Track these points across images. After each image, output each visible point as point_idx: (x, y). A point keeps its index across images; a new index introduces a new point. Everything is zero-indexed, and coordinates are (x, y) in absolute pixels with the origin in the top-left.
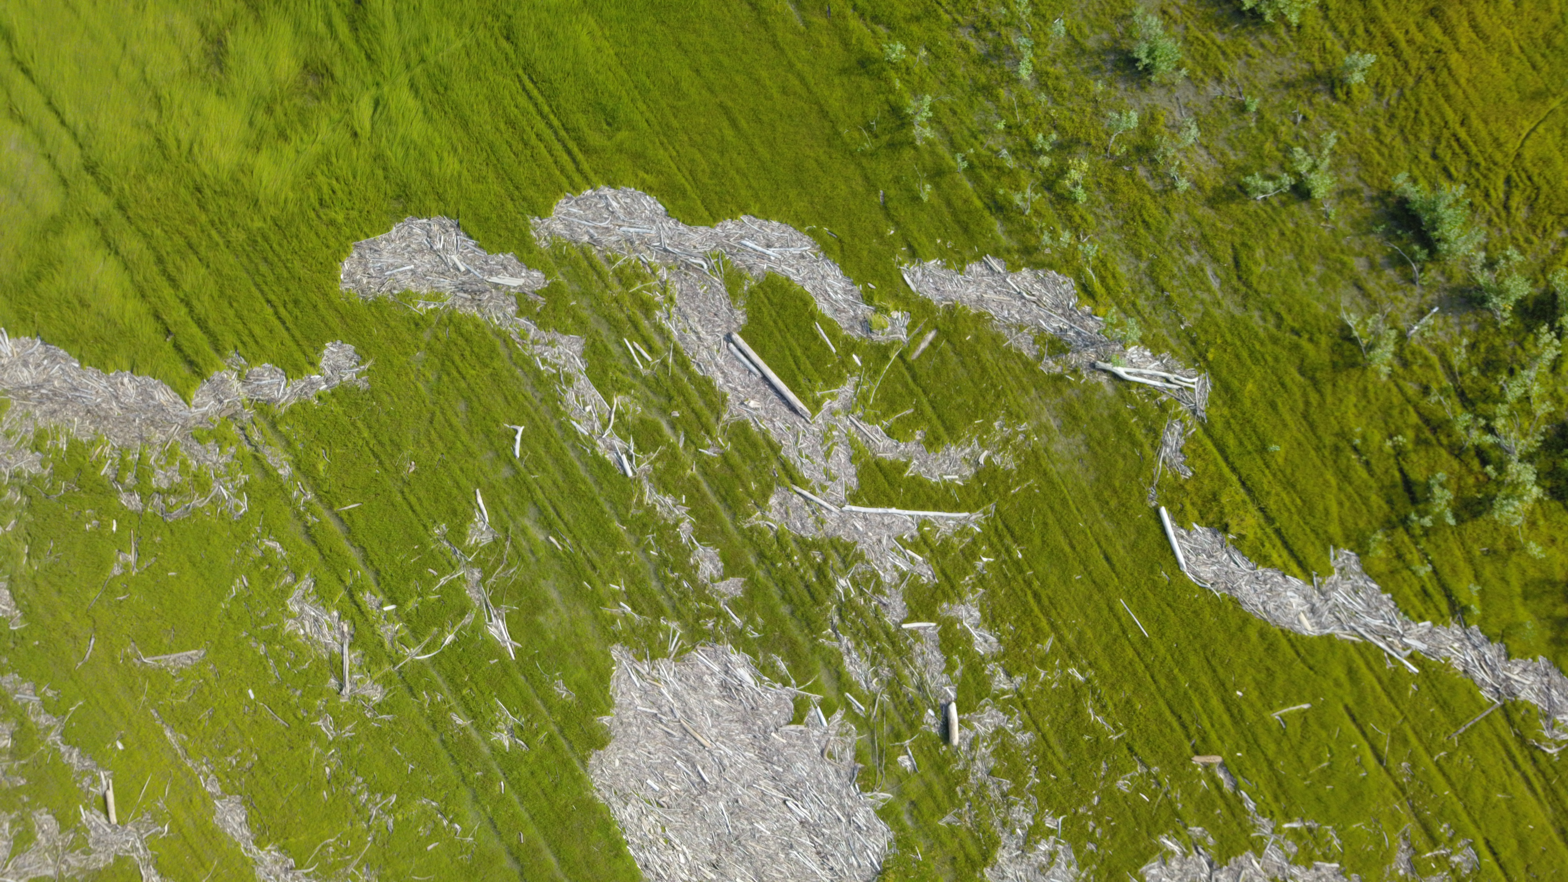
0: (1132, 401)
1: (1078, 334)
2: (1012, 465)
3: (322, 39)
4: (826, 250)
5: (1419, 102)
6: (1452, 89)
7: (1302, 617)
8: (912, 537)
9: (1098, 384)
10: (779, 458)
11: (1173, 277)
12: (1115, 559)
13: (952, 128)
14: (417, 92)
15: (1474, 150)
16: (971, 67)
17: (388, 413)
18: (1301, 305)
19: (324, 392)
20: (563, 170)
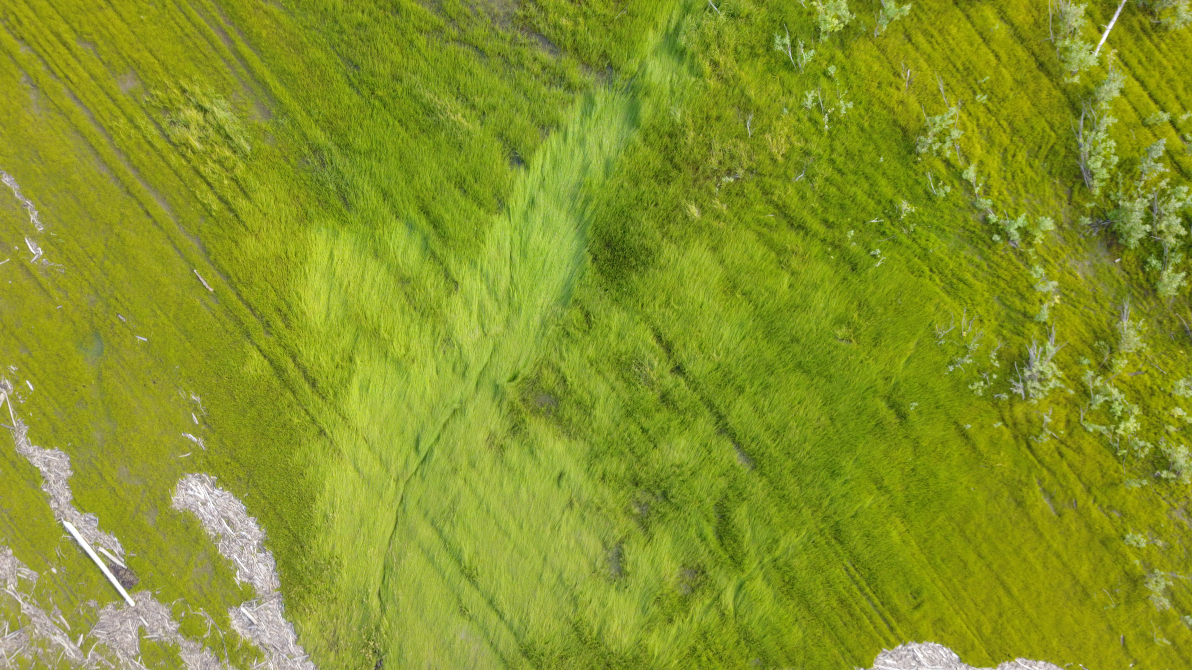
3: (695, 547)
14: (768, 581)
20: (880, 633)
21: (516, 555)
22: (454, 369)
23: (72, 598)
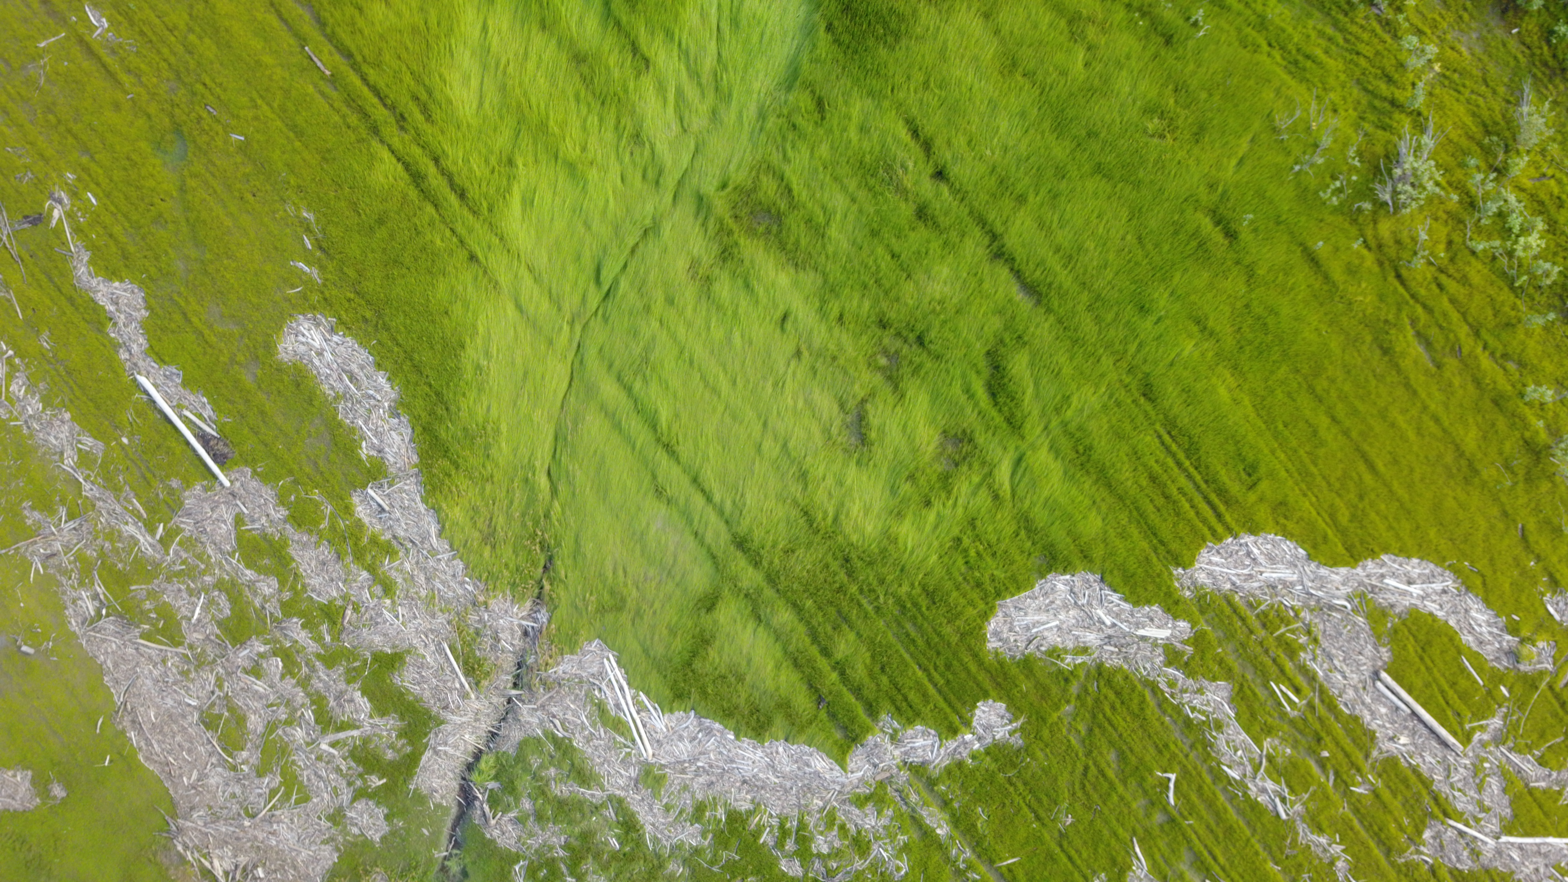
3: (961, 406)
4: (1468, 584)
10: (1431, 793)
14: (1057, 453)
17: (1043, 769)
20: (1204, 521)
21: (728, 420)
22: (644, 177)
23: (148, 475)
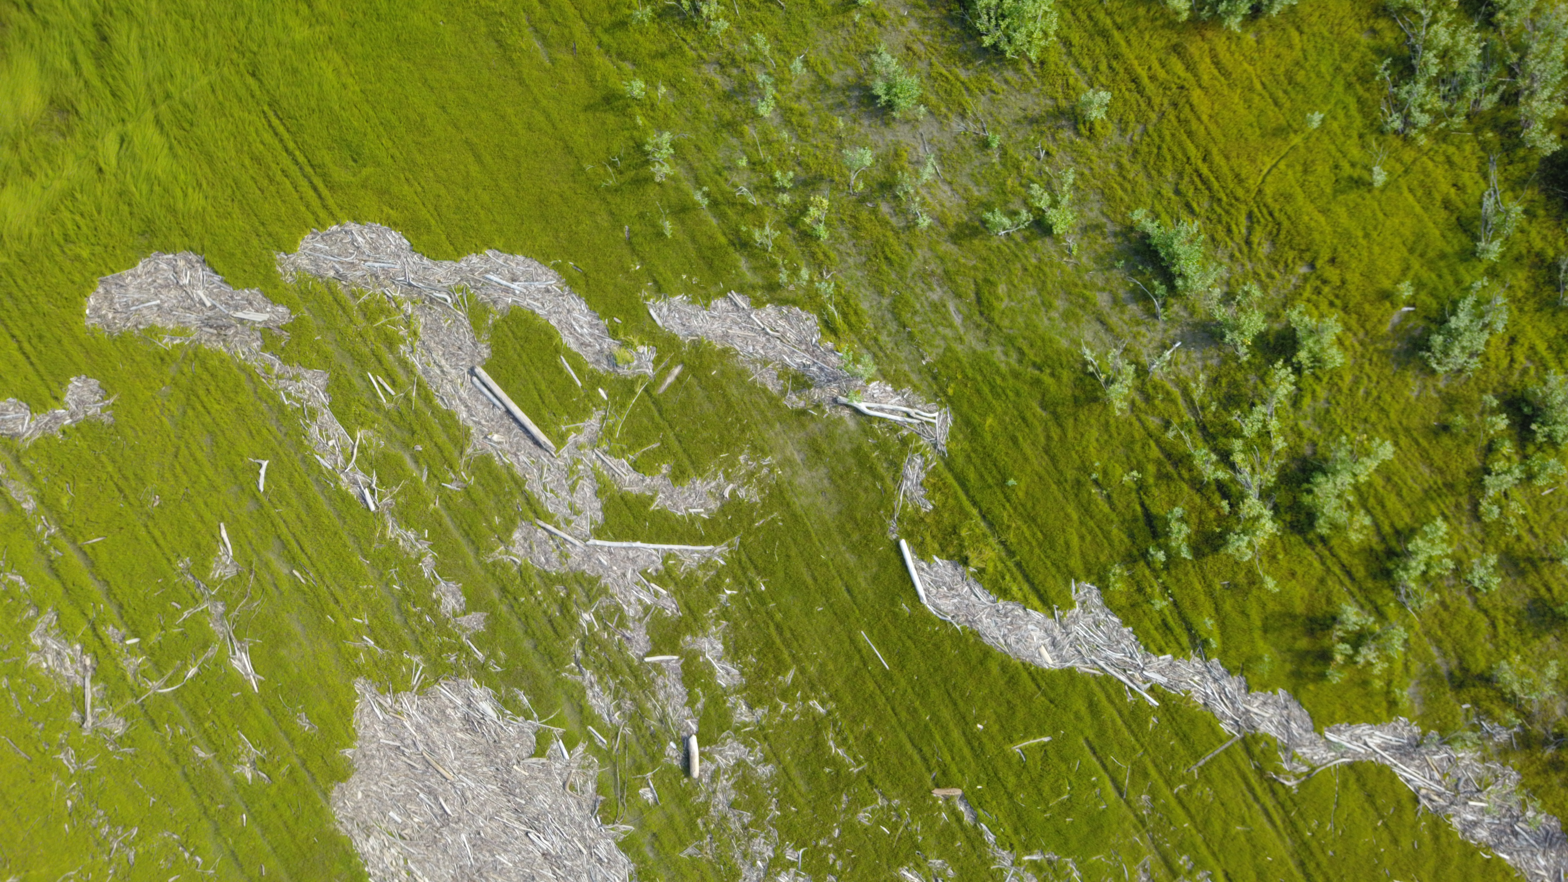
0: (874, 434)
1: (821, 369)
2: (756, 499)
3: (67, 77)
4: (571, 283)
5: (1161, 137)
6: (1194, 125)
7: (1043, 650)
8: (657, 570)
9: (841, 418)
10: (523, 492)
11: (915, 313)
12: (856, 591)
13: (696, 165)
14: (162, 128)
15: (1216, 185)
16: (716, 104)
17: (132, 448)
18: (1043, 340)
19: (69, 426)
20: (307, 205)
